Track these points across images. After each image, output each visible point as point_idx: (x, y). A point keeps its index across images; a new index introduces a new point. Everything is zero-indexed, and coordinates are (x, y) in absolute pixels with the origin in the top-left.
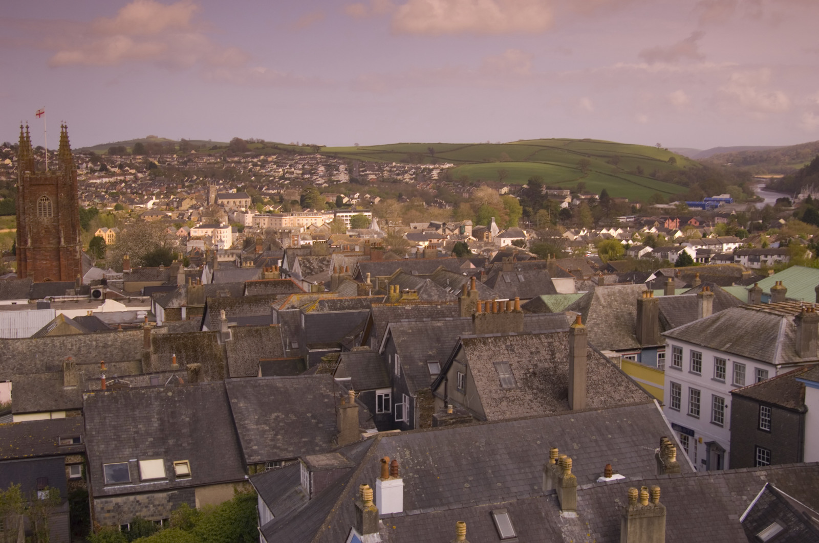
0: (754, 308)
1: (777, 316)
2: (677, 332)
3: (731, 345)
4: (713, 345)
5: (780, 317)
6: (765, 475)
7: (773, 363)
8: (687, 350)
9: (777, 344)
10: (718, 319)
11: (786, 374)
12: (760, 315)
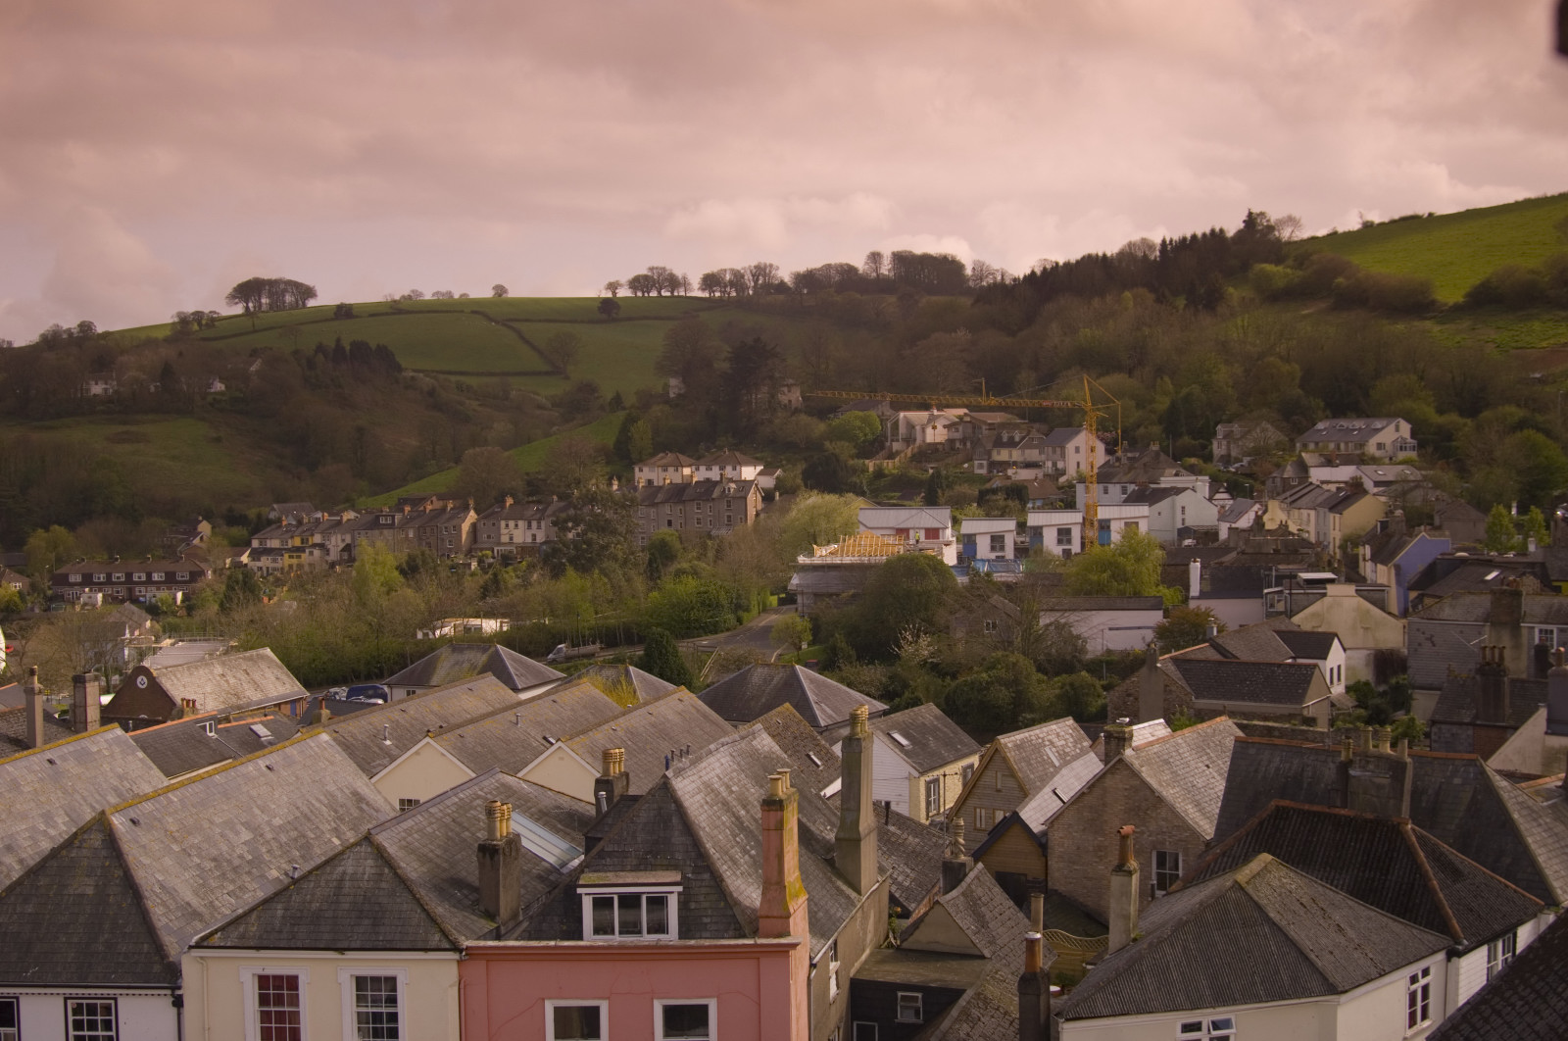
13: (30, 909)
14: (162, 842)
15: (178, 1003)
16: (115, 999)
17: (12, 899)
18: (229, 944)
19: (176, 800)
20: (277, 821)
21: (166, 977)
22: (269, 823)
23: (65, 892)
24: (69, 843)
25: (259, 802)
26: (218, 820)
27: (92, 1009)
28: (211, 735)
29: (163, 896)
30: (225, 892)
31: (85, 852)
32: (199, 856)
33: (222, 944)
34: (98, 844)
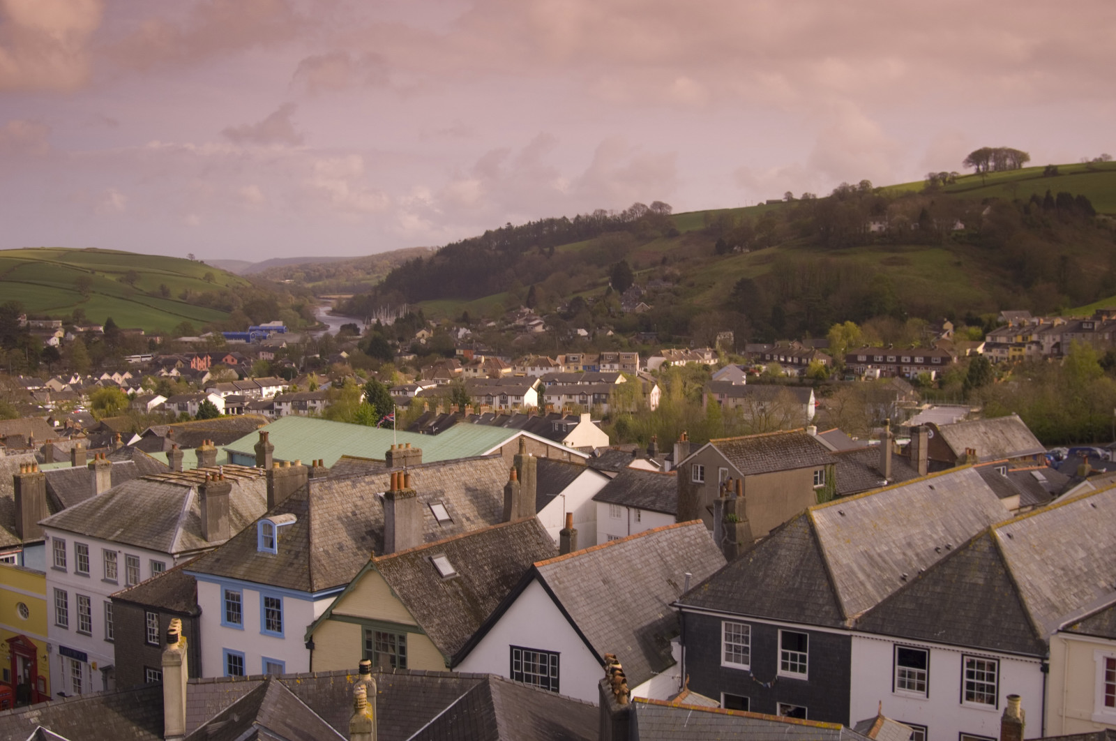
0: (159, 479)
1: (183, 488)
2: (58, 519)
3: (123, 532)
4: (100, 533)
5: (188, 489)
6: (38, 717)
7: (169, 552)
8: (70, 542)
9: (178, 525)
10: (112, 496)
11: (181, 567)
12: (165, 487)
13: (938, 589)
14: (1028, 552)
15: (1045, 669)
16: (999, 661)
17: (926, 581)
18: (1088, 632)
19: (1034, 523)
20: (1102, 546)
21: (1038, 650)
22: (1097, 546)
23: (963, 581)
24: (966, 546)
25: (1089, 530)
26: (1063, 541)
27: (981, 665)
28: (1004, 475)
29: (1032, 591)
30: (1072, 593)
31: (977, 554)
32: (1053, 565)
33: (1083, 632)
34: (986, 549)
